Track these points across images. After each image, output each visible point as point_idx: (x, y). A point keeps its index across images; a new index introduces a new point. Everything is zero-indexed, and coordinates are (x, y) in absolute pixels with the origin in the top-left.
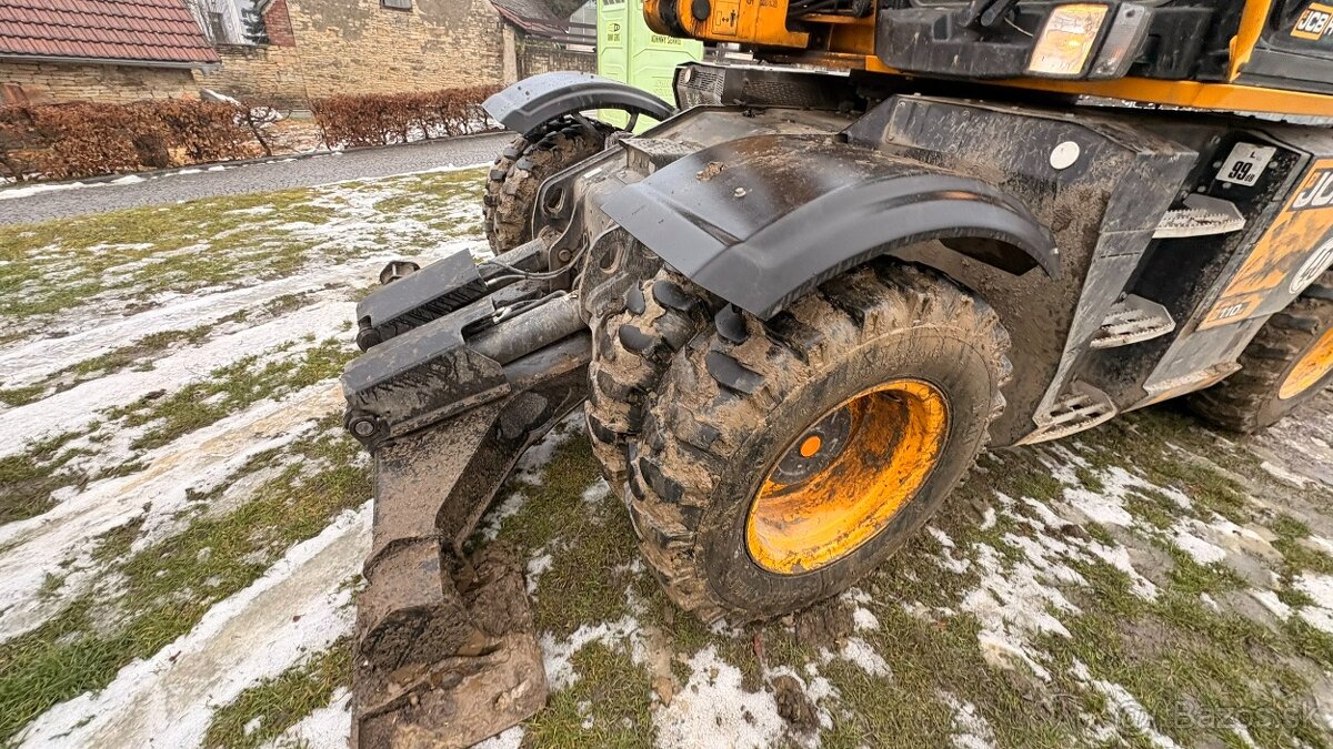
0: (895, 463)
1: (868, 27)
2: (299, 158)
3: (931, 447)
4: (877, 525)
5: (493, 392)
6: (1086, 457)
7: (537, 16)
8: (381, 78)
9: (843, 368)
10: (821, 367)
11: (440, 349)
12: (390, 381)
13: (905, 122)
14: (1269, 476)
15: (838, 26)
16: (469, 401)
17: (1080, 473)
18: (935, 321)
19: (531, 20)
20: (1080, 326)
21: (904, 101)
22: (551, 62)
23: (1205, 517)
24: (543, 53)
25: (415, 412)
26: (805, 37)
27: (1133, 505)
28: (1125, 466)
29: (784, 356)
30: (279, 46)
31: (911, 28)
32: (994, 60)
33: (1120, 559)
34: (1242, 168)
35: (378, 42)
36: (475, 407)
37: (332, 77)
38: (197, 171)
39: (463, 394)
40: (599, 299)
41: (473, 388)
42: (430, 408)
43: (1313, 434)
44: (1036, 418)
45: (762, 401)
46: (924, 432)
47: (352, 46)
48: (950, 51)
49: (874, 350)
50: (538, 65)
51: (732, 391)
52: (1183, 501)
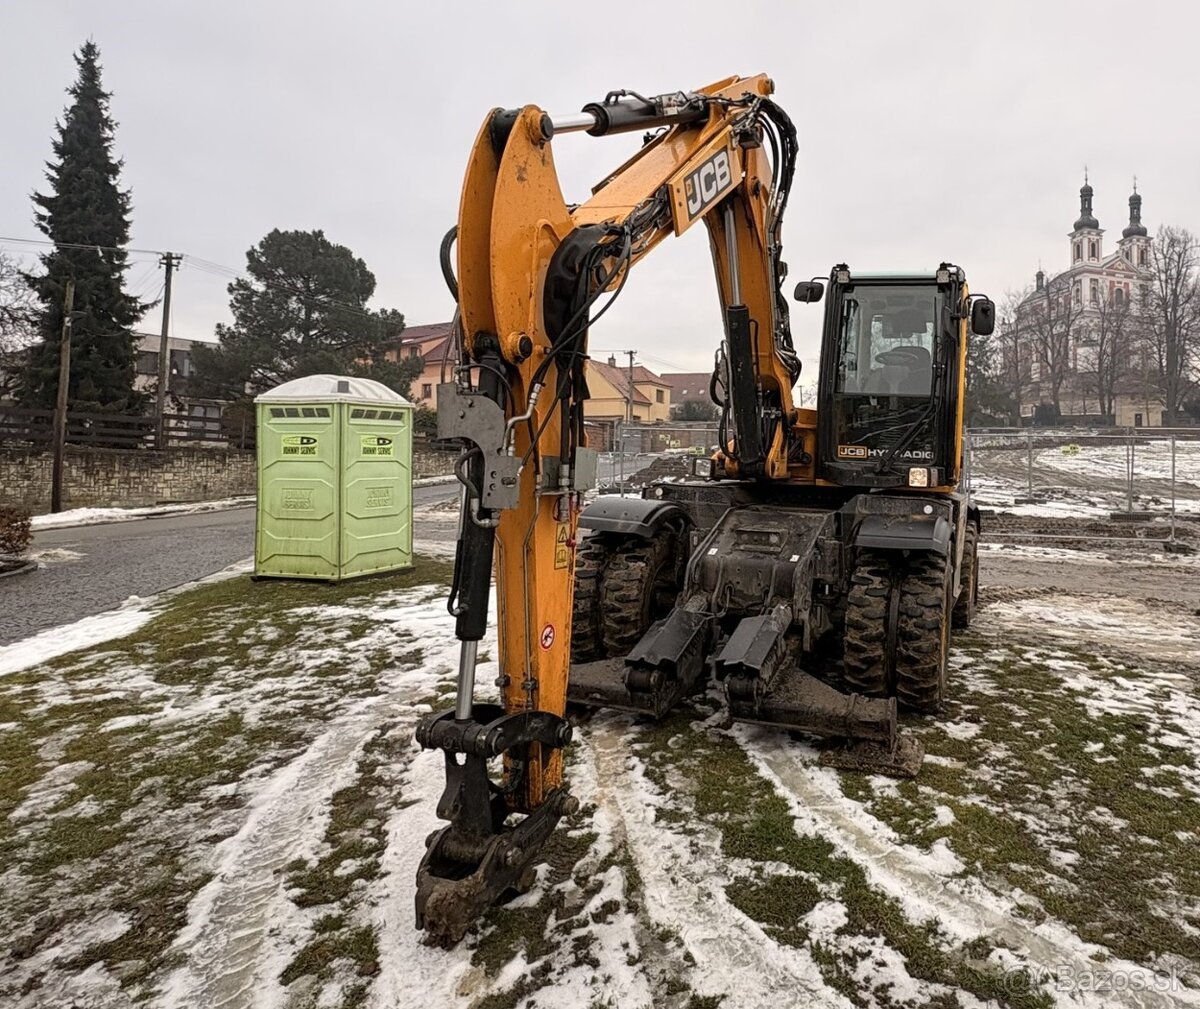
1: (810, 467)
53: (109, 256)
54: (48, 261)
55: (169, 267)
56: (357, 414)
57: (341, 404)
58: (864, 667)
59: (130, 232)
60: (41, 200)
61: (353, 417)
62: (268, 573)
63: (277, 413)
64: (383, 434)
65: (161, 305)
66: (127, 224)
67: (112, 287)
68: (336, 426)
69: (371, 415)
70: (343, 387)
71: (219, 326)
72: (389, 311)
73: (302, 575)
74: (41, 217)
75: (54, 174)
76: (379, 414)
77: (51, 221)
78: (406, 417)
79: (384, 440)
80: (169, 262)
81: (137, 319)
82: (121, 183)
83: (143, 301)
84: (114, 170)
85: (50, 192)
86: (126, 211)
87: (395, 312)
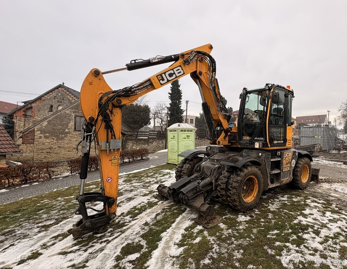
0: (254, 189)
1: (238, 142)
2: (64, 177)
3: (257, 185)
4: (255, 197)
5: (201, 192)
6: (282, 195)
7: (129, 130)
8: (69, 151)
9: (246, 173)
10: (245, 173)
11: (195, 186)
12: (190, 191)
13: (245, 153)
14: (305, 193)
15: (234, 142)
16: (199, 193)
17: (281, 196)
18: (253, 168)
19: (127, 132)
20: (268, 171)
21: (244, 150)
22: (134, 142)
23: (296, 197)
24: (131, 140)
25: (192, 196)
26: (230, 144)
27: (288, 198)
28: (287, 195)
29: (242, 172)
30: (26, 144)
31: (243, 143)
32: (251, 146)
33: (286, 202)
34: (278, 154)
35: (70, 141)
36: (199, 194)
37: (47, 152)
38: (37, 183)
39: (198, 193)
40: (213, 178)
41: (199, 192)
42: (193, 195)
43: (312, 188)
44: (268, 183)
45: (241, 176)
46: (256, 183)
47: (59, 142)
48: (248, 145)
49: (249, 171)
50: (129, 143)
51: (238, 176)
52: (294, 197)
53: (179, 102)
54: (170, 104)
55: (187, 103)
56: (182, 131)
57: (178, 129)
58: (221, 196)
59: (182, 97)
60: (169, 93)
61: (181, 131)
62: (169, 163)
63: (170, 131)
64: (188, 135)
65: (186, 111)
66: (182, 96)
67: (179, 108)
68: (177, 134)
69: (185, 131)
70: (179, 125)
71: (200, 113)
72: (230, 108)
73: (174, 163)
74: (169, 97)
75: (171, 89)
76: (187, 131)
77: (171, 97)
78: (193, 131)
79: (188, 136)
80: (187, 102)
81: (183, 113)
82: (180, 88)
83: (184, 110)
84: (179, 86)
85: (171, 92)
86: (181, 94)
87: (231, 108)
